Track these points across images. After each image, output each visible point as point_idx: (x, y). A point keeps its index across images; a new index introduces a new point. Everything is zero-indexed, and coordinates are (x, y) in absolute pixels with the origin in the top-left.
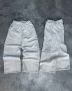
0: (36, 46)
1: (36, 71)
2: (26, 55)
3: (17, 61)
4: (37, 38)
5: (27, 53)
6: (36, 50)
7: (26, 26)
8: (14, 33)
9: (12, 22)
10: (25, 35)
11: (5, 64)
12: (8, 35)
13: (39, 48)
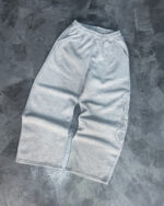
0: (119, 107)
1: (105, 180)
2: (88, 126)
3: (55, 135)
4: (128, 87)
5: (90, 122)
6: (119, 119)
7: (107, 45)
8: (66, 56)
9: (68, 24)
10: (95, 68)
11: (24, 135)
12: (51, 58)
13: (127, 118)
